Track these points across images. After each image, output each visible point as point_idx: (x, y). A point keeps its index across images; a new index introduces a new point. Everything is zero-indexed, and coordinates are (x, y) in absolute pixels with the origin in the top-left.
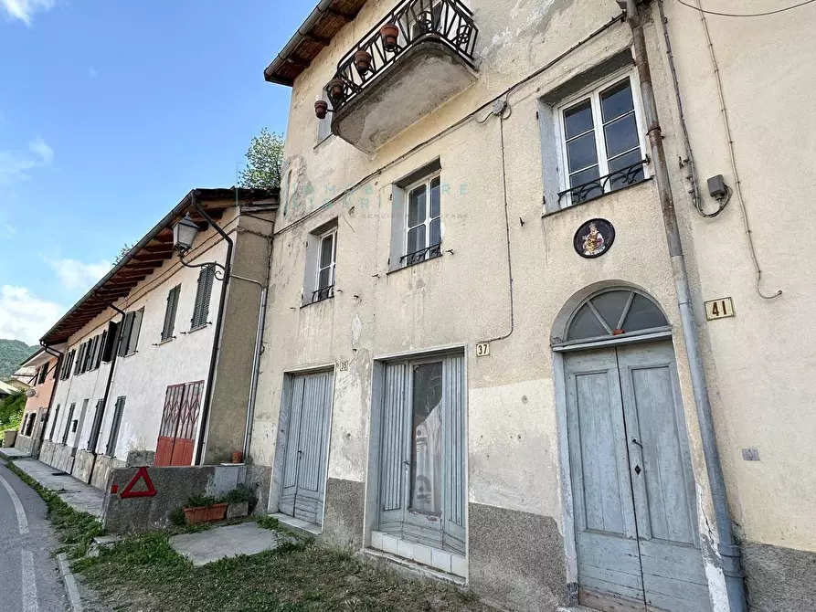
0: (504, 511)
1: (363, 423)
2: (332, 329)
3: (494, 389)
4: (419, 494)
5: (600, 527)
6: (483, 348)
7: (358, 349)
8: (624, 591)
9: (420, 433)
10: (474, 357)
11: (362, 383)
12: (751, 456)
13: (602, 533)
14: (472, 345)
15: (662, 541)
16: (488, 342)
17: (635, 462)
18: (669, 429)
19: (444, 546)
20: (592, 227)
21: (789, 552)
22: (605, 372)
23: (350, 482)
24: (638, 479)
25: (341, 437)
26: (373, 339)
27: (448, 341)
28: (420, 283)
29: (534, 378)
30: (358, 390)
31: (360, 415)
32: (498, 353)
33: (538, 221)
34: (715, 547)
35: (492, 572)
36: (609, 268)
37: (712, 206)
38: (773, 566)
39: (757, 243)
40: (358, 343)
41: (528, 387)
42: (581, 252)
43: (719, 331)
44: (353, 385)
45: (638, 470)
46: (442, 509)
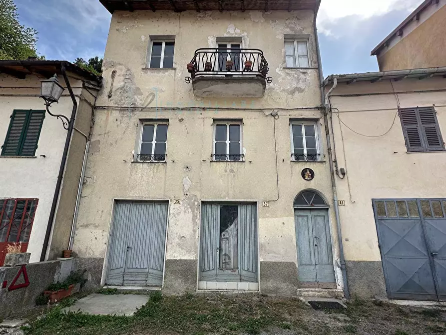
0: (276, 262)
1: (194, 231)
2: (165, 181)
3: (270, 219)
4: (224, 261)
5: (304, 263)
6: (266, 203)
7: (189, 194)
8: (311, 280)
9: (224, 235)
10: (262, 206)
11: (193, 212)
12: (347, 240)
13: (305, 265)
14: (260, 201)
15: (322, 264)
16: (268, 201)
17: (315, 243)
18: (324, 233)
19: (241, 280)
20: (308, 171)
21: (354, 261)
22: (307, 216)
23: (186, 260)
24: (316, 248)
25: (176, 238)
26: (200, 191)
27: (248, 198)
28: (232, 171)
29: (287, 216)
30: (190, 215)
31: (191, 227)
32: (272, 206)
33: (289, 162)
34: (339, 263)
35: (270, 284)
36: (312, 185)
37: (341, 176)
38: (351, 265)
39: (351, 188)
40: (188, 191)
41: (284, 219)
42: (304, 177)
43: (341, 208)
44: (185, 212)
45: (316, 245)
46: (239, 266)
